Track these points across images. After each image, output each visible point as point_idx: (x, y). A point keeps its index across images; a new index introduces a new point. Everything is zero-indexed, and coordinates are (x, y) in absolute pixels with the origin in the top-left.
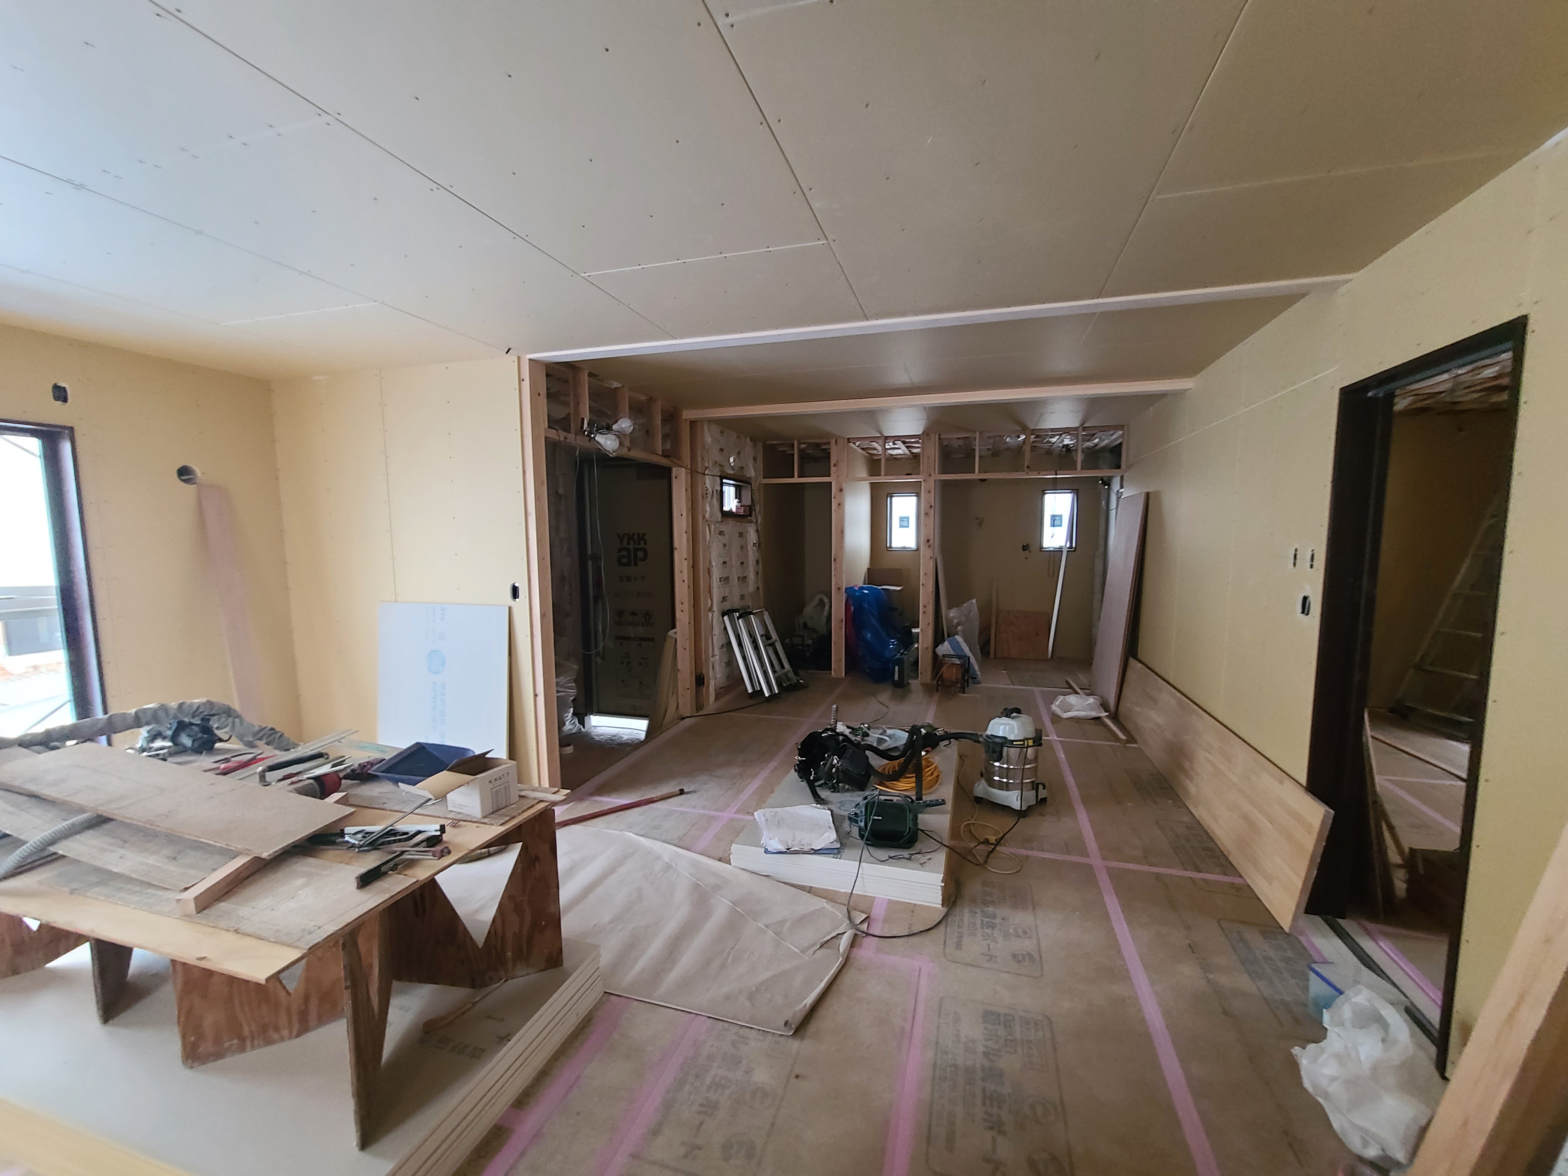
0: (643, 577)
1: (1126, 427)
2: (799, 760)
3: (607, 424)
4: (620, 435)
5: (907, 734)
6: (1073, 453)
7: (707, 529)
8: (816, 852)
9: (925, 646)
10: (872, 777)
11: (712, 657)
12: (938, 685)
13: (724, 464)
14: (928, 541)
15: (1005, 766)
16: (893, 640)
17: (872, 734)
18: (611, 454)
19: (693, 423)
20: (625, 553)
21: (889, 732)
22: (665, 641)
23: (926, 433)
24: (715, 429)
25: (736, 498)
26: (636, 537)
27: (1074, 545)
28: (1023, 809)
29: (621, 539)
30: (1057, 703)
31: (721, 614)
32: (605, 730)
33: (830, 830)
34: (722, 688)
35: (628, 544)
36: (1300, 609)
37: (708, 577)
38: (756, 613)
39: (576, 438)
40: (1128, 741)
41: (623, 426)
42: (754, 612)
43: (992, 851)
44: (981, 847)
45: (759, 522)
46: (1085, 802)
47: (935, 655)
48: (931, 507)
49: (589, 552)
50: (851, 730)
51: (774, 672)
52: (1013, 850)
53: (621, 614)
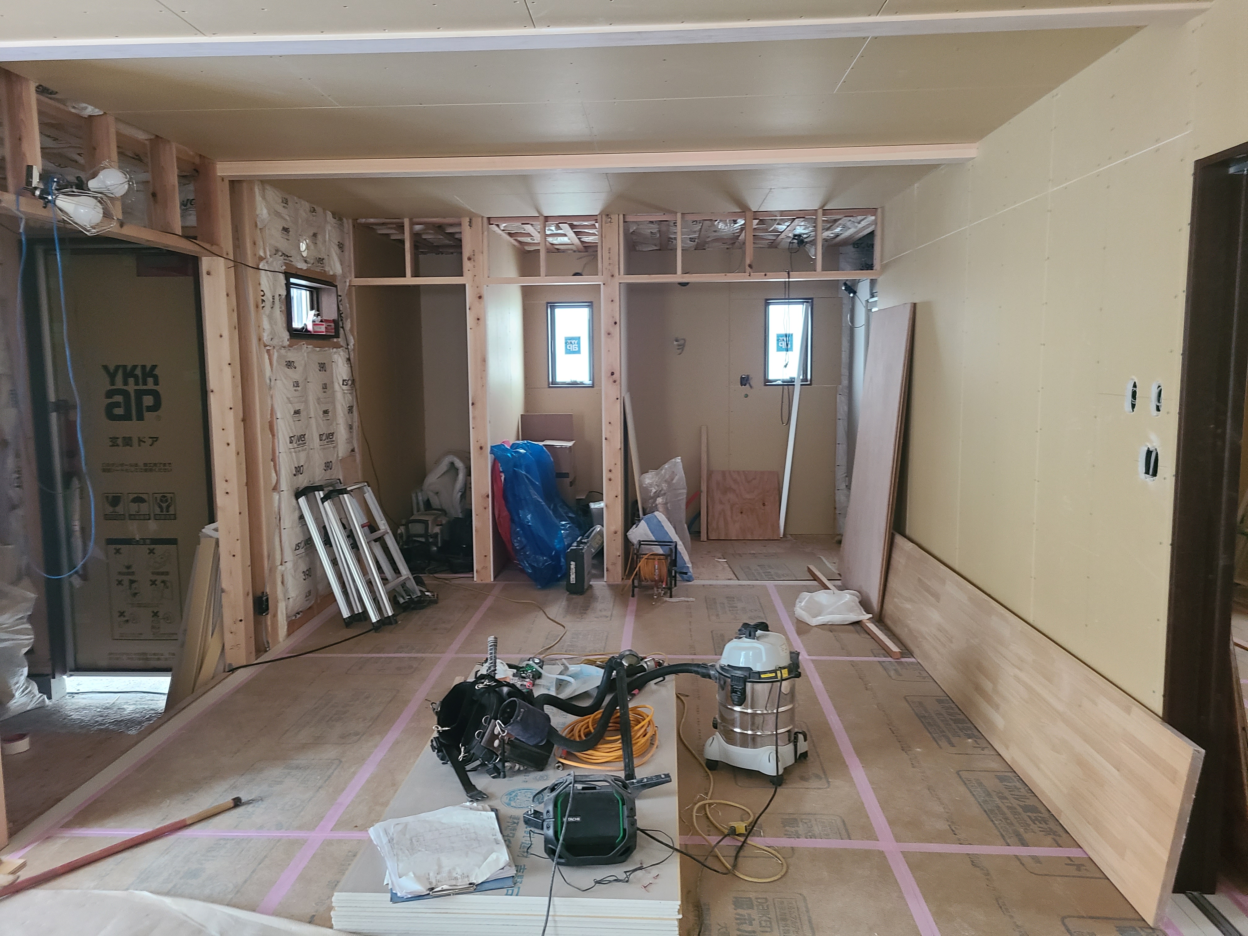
0: (155, 439)
1: (879, 210)
2: (438, 731)
3: (78, 178)
4: (103, 198)
5: (603, 671)
6: (808, 246)
7: (266, 356)
8: (476, 888)
9: (613, 528)
10: (555, 746)
11: (281, 564)
12: (634, 587)
13: (293, 253)
14: (613, 374)
15: (749, 711)
16: (563, 523)
17: (547, 674)
18: (88, 231)
19: (235, 184)
20: (119, 398)
21: (573, 668)
22: (199, 543)
23: (606, 214)
24: (272, 194)
25: (312, 309)
26: (138, 372)
27: (809, 377)
28: (780, 773)
29: (112, 376)
30: (803, 604)
31: (293, 494)
32: (91, 698)
33: (496, 847)
34: (298, 613)
35: (126, 383)
36: (1143, 469)
37: (271, 436)
38: (352, 491)
39: (18, 200)
40: (902, 655)
41: (109, 183)
42: (349, 489)
43: (741, 847)
44: (727, 842)
45: (351, 346)
46: (859, 751)
47: (627, 542)
48: (616, 323)
49: (52, 397)
50: (515, 671)
51: (384, 580)
52: (770, 841)
53: (115, 501)
